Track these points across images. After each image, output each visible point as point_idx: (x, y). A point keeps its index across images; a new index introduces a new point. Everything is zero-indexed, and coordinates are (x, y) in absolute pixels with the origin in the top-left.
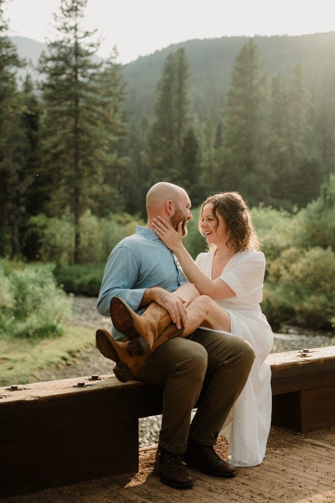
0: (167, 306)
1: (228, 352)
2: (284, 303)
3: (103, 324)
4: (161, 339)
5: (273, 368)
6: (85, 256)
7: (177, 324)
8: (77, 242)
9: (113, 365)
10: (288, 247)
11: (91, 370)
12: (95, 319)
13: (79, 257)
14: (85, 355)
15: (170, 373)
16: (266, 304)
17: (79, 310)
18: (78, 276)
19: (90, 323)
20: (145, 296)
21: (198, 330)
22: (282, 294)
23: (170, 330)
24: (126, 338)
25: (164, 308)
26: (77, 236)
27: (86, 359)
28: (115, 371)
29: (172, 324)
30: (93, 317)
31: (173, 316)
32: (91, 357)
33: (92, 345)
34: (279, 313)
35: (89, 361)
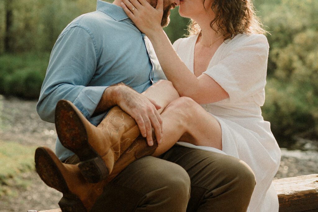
0: (134, 113)
1: (217, 177)
2: (298, 108)
3: (45, 138)
4: (125, 159)
5: (282, 199)
6: (20, 42)
7: (148, 139)
8: (9, 22)
9: (59, 196)
10: (304, 29)
11: (28, 203)
12: (34, 131)
13: (11, 43)
14: (20, 182)
15: (138, 207)
16: (273, 108)
17: (12, 118)
18: (10, 71)
19: (27, 137)
20: (104, 97)
21: (176, 147)
22: (295, 95)
23: (138, 147)
24: (76, 158)
25: (130, 116)
26: (9, 15)
27: (20, 188)
28: (61, 205)
29: (140, 138)
30: (31, 128)
31: (143, 128)
32: (29, 185)
33: (29, 167)
34: (291, 122)
35: (25, 190)
